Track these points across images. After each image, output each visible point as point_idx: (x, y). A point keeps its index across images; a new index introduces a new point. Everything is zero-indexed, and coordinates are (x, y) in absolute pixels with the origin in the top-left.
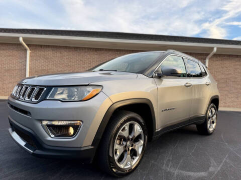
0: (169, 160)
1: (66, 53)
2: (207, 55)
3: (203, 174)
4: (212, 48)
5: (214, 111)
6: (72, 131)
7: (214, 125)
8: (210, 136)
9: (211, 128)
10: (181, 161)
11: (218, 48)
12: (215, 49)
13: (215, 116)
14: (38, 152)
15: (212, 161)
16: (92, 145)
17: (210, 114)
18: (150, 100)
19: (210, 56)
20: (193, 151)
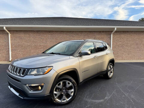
0: (87, 95)
2: (112, 31)
3: (102, 100)
4: (114, 28)
5: (111, 66)
6: (40, 88)
7: (112, 74)
8: (109, 80)
9: (111, 75)
10: (93, 95)
12: (116, 29)
13: (112, 69)
16: (50, 93)
17: (109, 69)
18: (76, 69)
20: (100, 89)
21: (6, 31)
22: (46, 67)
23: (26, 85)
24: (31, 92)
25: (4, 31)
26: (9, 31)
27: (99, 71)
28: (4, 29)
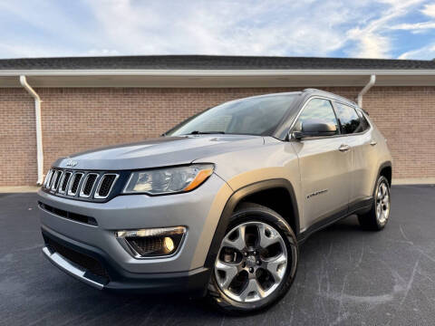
0: (325, 280)
1: (107, 101)
2: (360, 89)
3: (386, 298)
4: (368, 77)
5: (385, 188)
7: (386, 213)
8: (381, 232)
9: (382, 217)
10: (345, 279)
11: (377, 76)
12: (373, 79)
13: (387, 197)
14: (114, 285)
15: (395, 274)
16: (205, 266)
17: (379, 194)
19: (365, 90)
20: (360, 261)
21: (27, 92)
22: (191, 164)
23: (115, 231)
24: (135, 260)
25: (23, 89)
26: (37, 90)
27: (351, 201)
28: (20, 84)
